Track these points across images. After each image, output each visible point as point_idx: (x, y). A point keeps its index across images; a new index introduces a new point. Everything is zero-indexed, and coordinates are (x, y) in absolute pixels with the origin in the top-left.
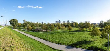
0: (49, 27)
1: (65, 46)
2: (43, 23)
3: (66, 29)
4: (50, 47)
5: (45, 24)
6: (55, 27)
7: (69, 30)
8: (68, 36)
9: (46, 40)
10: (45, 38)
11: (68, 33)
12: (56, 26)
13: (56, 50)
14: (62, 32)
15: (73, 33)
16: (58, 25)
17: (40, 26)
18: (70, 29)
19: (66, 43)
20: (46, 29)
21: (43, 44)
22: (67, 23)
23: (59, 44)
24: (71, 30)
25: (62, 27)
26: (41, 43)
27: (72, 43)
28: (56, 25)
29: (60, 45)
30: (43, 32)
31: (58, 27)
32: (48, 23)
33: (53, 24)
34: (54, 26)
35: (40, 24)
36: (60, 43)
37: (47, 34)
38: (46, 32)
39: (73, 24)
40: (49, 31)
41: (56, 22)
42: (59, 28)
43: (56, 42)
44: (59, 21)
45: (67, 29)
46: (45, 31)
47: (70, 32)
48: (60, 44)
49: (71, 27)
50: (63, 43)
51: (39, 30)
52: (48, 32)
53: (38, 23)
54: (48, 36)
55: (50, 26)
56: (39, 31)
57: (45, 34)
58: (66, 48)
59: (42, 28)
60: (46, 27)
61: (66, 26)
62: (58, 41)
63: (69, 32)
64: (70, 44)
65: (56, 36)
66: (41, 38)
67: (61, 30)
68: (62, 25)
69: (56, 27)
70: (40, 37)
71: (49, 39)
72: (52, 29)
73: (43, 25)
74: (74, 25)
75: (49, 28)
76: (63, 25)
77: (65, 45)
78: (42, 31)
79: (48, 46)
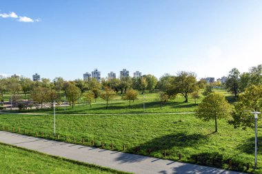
0: (61, 92)
1: (117, 155)
2: (36, 77)
3: (117, 99)
4: (64, 159)
5: (48, 80)
6: (83, 91)
7: (127, 103)
8: (125, 120)
9: (50, 139)
10: (46, 130)
11: (124, 110)
12: (86, 89)
13: (86, 165)
14: (107, 108)
15: (141, 110)
16: (92, 85)
17: (25, 90)
18: (131, 98)
19: (119, 143)
20: (52, 99)
21: (38, 156)
22: (122, 79)
23: (95, 146)
24: (135, 102)
25: (105, 92)
26: (30, 151)
27: (137, 143)
28: (86, 86)
29: (98, 149)
30: (37, 110)
31: (90, 91)
32: (59, 79)
33: (76, 82)
34: (78, 90)
35: (28, 80)
36: (99, 143)
37: (54, 118)
38: (51, 110)
39: (139, 80)
40: (62, 105)
41: (86, 75)
42: (96, 96)
43: (87, 141)
44: (96, 73)
45: (119, 98)
46: (47, 106)
47: (130, 107)
48: (100, 147)
49: (134, 92)
50: (109, 143)
51: (20, 106)
52: (59, 111)
53: (16, 77)
54: (56, 124)
55: (65, 90)
56: (21, 108)
57: (45, 117)
58: (119, 159)
59: (35, 95)
60: (50, 92)
61: (116, 89)
62: (91, 136)
63: (126, 107)
64: (133, 146)
65: (86, 120)
66: (29, 135)
67: (100, 102)
68: (104, 84)
69: (86, 93)
70: (27, 131)
71: (60, 132)
72: (71, 97)
73: (37, 85)
74: (144, 86)
75: (63, 95)
76: (108, 85)
77: (116, 150)
78: (34, 108)
79: (56, 158)
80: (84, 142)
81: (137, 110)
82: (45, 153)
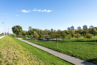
0: (60, 35)
1: (82, 61)
2: (52, 30)
4: (61, 59)
5: (55, 31)
6: (67, 34)
7: (86, 39)
8: (86, 47)
9: (56, 51)
10: (55, 48)
11: (85, 43)
12: (69, 33)
13: (69, 63)
14: (77, 41)
15: (94, 43)
16: (71, 32)
17: (49, 34)
18: (88, 37)
19: (83, 56)
20: (57, 37)
21: (53, 56)
22: (84, 29)
23: (72, 56)
24: (91, 39)
25: (76, 35)
26: (50, 54)
27: (92, 58)
28: (69, 32)
29: (74, 57)
30: (52, 41)
31: (70, 34)
32: (59, 30)
33: (65, 31)
34: (66, 34)
35: (49, 31)
36: (74, 55)
37: (58, 44)
38: (56, 41)
39: (93, 29)
40: (60, 39)
41: (69, 28)
42: (73, 36)
43: (69, 53)
44: (73, 27)
45: (83, 37)
46: (55, 39)
47: (88, 41)
48: (75, 56)
49: (90, 35)
50: (78, 56)
51: (47, 39)
52: (59, 41)
53: (46, 30)
54: (58, 46)
55: (61, 34)
56: (48, 39)
57: (55, 43)
58: (83, 63)
59: (51, 36)
60: (56, 34)
61: (81, 33)
62: (71, 52)
63: (86, 41)
64: (90, 59)
65: (69, 45)
66: (50, 49)
67: (74, 39)
68: (76, 31)
69: (68, 35)
70: (49, 47)
71: (60, 49)
72: (63, 37)
73: (52, 32)
74: (95, 32)
75: (60, 36)
76: (78, 32)
77: (82, 59)
78: (51, 40)
79: (58, 58)
80: (68, 54)
81: (92, 43)
82: (55, 55)
